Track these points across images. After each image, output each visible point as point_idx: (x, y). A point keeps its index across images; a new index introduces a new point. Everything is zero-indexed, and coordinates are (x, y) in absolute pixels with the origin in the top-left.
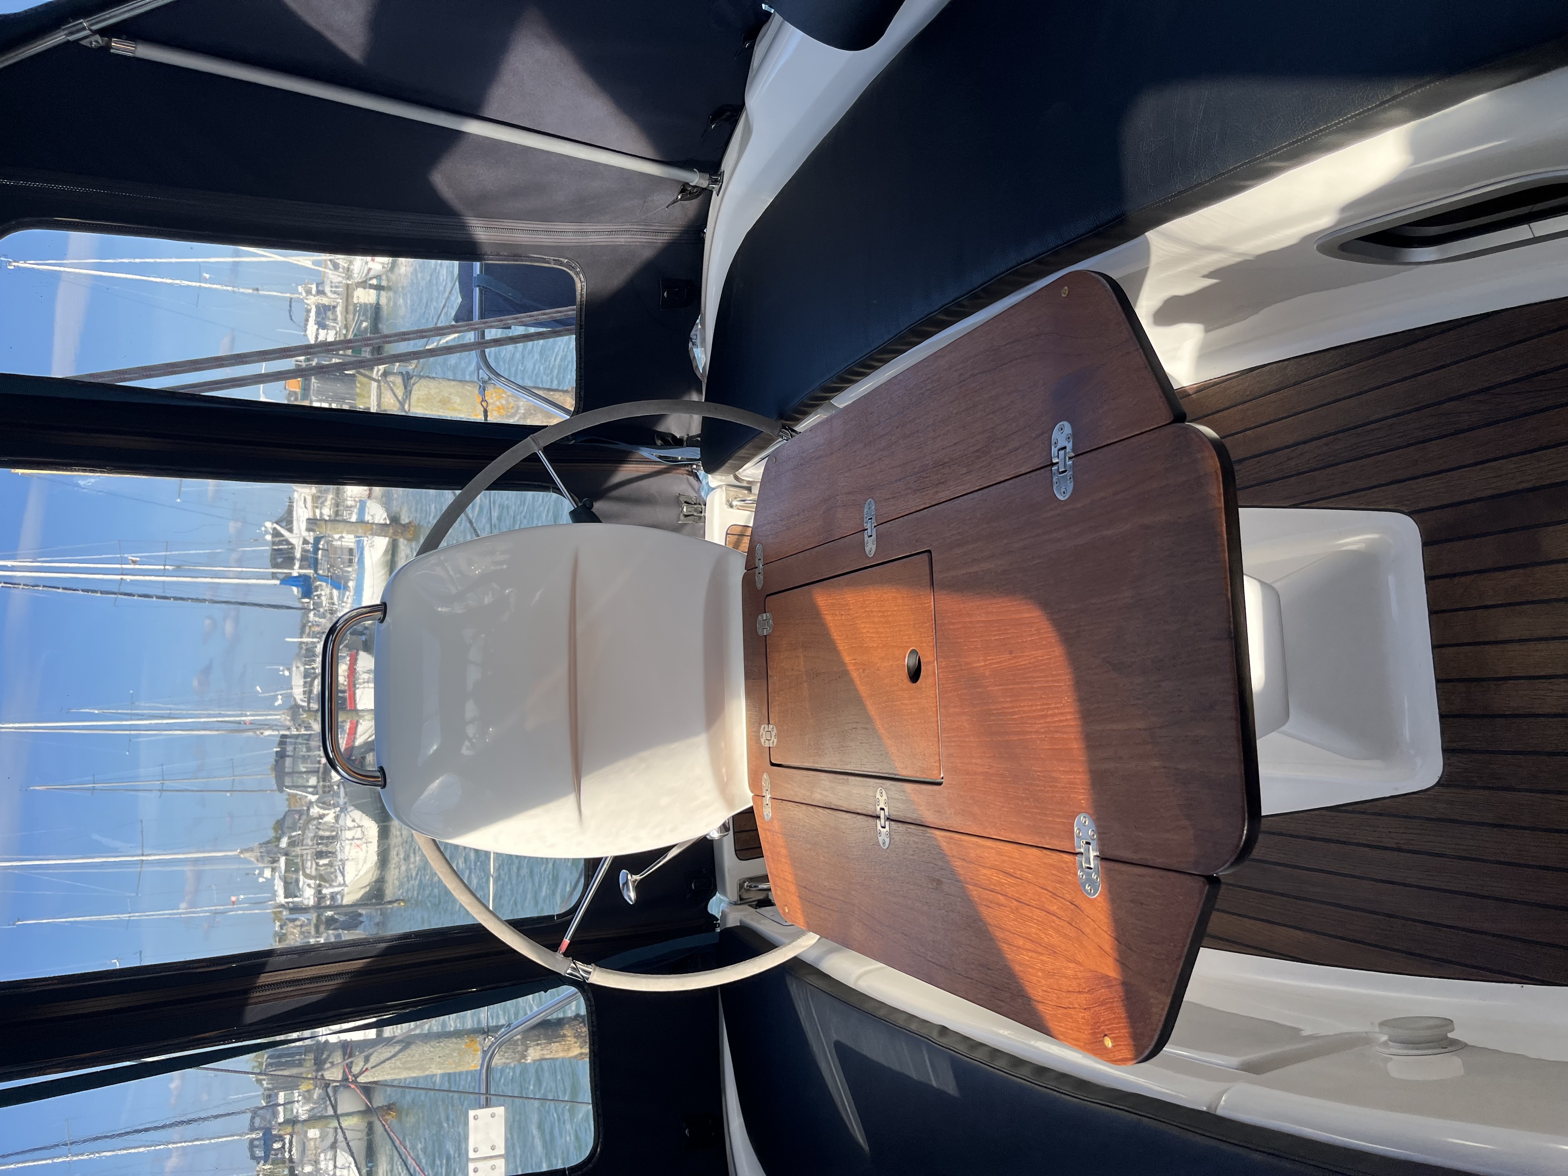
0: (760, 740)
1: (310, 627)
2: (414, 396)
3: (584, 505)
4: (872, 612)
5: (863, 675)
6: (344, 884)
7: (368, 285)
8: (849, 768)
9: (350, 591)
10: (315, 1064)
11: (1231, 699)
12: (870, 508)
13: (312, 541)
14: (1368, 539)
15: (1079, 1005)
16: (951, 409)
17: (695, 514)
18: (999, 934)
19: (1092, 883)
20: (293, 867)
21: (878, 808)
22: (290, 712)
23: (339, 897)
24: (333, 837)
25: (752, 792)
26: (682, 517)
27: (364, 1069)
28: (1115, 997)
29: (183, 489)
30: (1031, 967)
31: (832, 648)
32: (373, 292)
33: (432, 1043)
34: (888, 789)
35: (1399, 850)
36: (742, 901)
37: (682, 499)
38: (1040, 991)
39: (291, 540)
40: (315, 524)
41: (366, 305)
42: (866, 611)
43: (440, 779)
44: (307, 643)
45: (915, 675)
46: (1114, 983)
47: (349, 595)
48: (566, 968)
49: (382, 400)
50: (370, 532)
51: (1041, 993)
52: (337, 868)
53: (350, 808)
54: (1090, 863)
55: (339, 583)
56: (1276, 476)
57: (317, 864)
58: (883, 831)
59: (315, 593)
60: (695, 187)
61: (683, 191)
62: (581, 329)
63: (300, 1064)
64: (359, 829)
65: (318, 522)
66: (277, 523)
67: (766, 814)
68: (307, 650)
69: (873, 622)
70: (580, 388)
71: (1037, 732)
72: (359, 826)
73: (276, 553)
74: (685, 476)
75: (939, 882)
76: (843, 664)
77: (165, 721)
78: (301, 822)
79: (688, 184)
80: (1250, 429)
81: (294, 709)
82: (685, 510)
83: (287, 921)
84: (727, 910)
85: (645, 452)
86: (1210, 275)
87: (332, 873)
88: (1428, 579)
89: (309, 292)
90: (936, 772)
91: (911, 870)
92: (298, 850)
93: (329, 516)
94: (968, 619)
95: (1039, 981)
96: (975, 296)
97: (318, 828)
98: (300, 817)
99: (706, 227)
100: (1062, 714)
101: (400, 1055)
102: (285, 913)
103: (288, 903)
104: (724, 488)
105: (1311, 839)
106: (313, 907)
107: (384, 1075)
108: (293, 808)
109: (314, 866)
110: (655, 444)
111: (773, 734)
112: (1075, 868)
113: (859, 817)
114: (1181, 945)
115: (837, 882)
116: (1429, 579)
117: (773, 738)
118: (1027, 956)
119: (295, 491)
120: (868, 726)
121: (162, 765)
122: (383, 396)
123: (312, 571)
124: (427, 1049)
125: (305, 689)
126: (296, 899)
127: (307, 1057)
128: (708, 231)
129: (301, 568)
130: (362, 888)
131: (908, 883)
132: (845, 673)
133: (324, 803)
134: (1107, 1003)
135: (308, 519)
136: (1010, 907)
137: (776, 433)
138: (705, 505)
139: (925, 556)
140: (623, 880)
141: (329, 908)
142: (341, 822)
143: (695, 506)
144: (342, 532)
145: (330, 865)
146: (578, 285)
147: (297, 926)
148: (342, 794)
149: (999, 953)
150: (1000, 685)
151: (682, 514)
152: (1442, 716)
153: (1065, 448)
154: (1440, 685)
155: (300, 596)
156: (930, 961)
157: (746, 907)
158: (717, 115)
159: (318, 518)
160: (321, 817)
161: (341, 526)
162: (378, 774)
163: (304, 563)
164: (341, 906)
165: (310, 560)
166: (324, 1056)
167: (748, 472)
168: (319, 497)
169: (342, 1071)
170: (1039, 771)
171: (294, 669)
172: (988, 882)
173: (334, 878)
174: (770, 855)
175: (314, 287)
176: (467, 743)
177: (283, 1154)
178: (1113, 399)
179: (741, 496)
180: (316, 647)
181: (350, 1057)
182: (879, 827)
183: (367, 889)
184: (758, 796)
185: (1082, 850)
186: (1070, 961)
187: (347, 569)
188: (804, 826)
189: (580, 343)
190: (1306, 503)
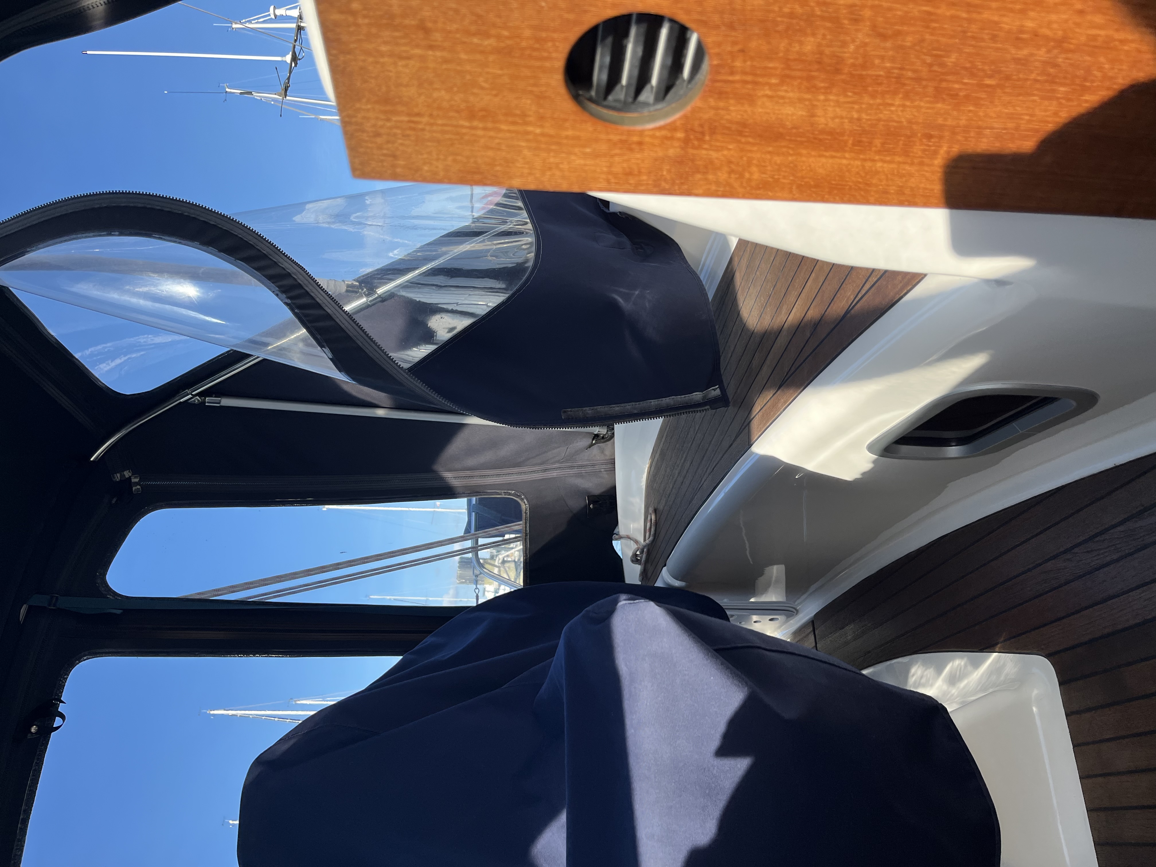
60: (605, 434)
61: (596, 439)
62: (526, 536)
116: (1068, 715)
146: (523, 507)
189: (526, 545)
190: (988, 648)
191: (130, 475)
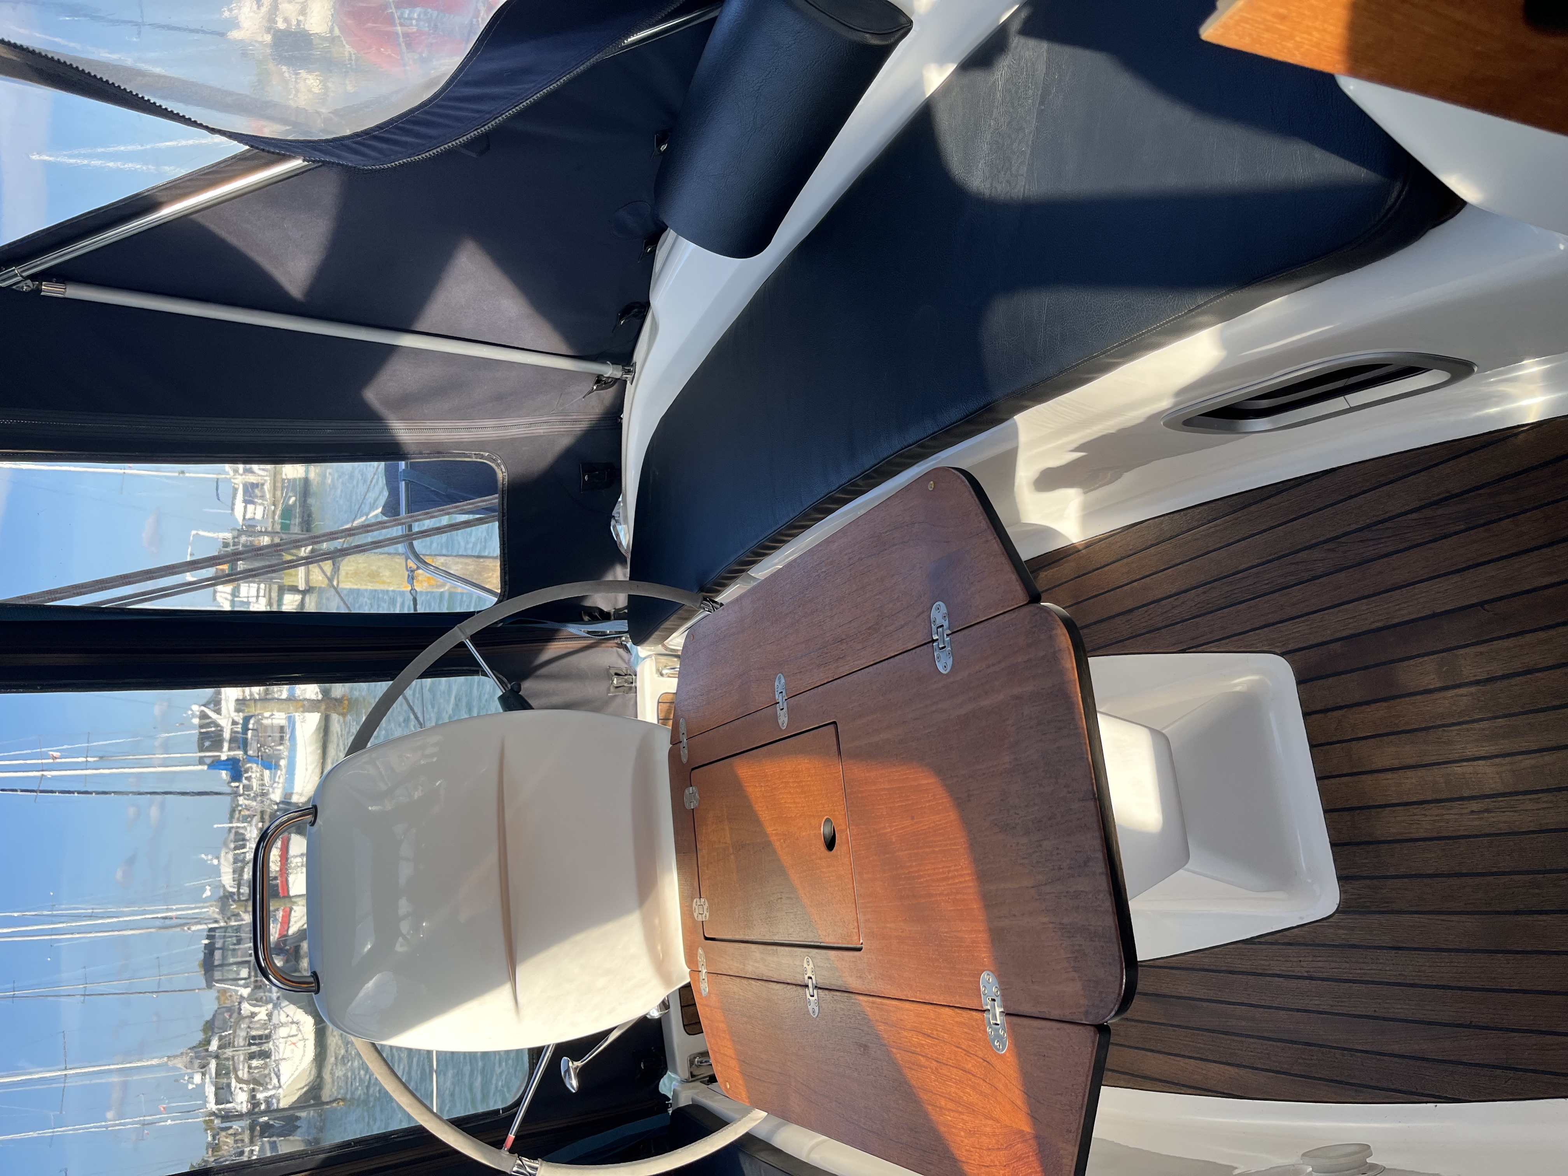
0: (693, 914)
1: (240, 811)
2: (342, 572)
3: (512, 689)
4: (788, 782)
5: (784, 846)
8: (777, 939)
9: (281, 770)
11: (1099, 855)
12: (780, 683)
13: (241, 722)
14: (1248, 680)
15: (1000, 1162)
16: (844, 590)
17: (626, 685)
18: (924, 1096)
19: (1000, 1039)
21: (806, 977)
22: (220, 904)
23: (274, 1101)
25: (689, 968)
26: (612, 689)
28: (1029, 1152)
30: (954, 1127)
31: (755, 819)
32: (301, 467)
34: (814, 958)
35: (1311, 978)
36: (692, 1078)
37: (613, 672)
38: (964, 1150)
40: (244, 704)
41: (295, 480)
42: (782, 782)
43: (374, 979)
45: (830, 844)
46: (1028, 1137)
47: (281, 774)
48: (512, 1165)
49: (311, 577)
50: (301, 709)
51: (965, 1153)
53: (284, 1003)
54: (997, 1020)
55: (269, 763)
56: (1163, 624)
57: (250, 1067)
58: (812, 998)
59: (246, 775)
60: (609, 378)
62: (503, 516)
65: (247, 703)
66: (204, 705)
67: (703, 989)
69: (790, 793)
70: (505, 573)
71: (941, 894)
73: (203, 737)
74: (615, 649)
75: (866, 1047)
76: (765, 835)
78: (232, 1020)
79: (602, 375)
80: (1135, 581)
82: (615, 682)
84: (678, 1089)
85: (573, 629)
86: (1077, 450)
87: (266, 1076)
88: (1306, 715)
89: (236, 472)
90: (856, 938)
91: (840, 1038)
92: (229, 1052)
93: (259, 694)
94: (873, 788)
95: (962, 1141)
96: (868, 477)
97: (249, 1027)
98: (230, 1016)
99: (622, 412)
100: (961, 876)
102: (217, 1122)
103: (219, 1110)
104: (653, 657)
105: (1231, 972)
109: (246, 1070)
110: (582, 620)
111: (705, 907)
112: (985, 1025)
113: (789, 987)
114: (1081, 1094)
115: (774, 1054)
117: (705, 912)
118: (950, 1116)
120: (792, 896)
122: (311, 573)
123: (241, 753)
126: (229, 1106)
128: (625, 416)
129: (230, 749)
131: (838, 1050)
132: (768, 844)
133: (256, 1000)
134: (1024, 1157)
135: (237, 700)
136: (930, 1068)
137: (698, 605)
138: (636, 675)
139: (832, 727)
140: (564, 1068)
143: (626, 677)
146: (500, 476)
147: (231, 1134)
149: (926, 1114)
150: (906, 850)
151: (612, 687)
152: (1333, 845)
153: (942, 626)
154: (1327, 815)
155: (229, 780)
156: (863, 1128)
157: (698, 1083)
158: (626, 312)
159: (248, 698)
161: (272, 704)
162: (312, 979)
163: (233, 745)
164: (278, 1110)
165: (240, 741)
167: (674, 642)
170: (946, 933)
172: (909, 1044)
173: (269, 1081)
174: (709, 1031)
175: (241, 466)
176: (400, 939)
178: (979, 581)
179: (670, 664)
182: (808, 996)
184: (695, 972)
185: (989, 1007)
186: (987, 1118)
187: (278, 748)
188: (739, 999)
189: (503, 531)
190: (1193, 647)
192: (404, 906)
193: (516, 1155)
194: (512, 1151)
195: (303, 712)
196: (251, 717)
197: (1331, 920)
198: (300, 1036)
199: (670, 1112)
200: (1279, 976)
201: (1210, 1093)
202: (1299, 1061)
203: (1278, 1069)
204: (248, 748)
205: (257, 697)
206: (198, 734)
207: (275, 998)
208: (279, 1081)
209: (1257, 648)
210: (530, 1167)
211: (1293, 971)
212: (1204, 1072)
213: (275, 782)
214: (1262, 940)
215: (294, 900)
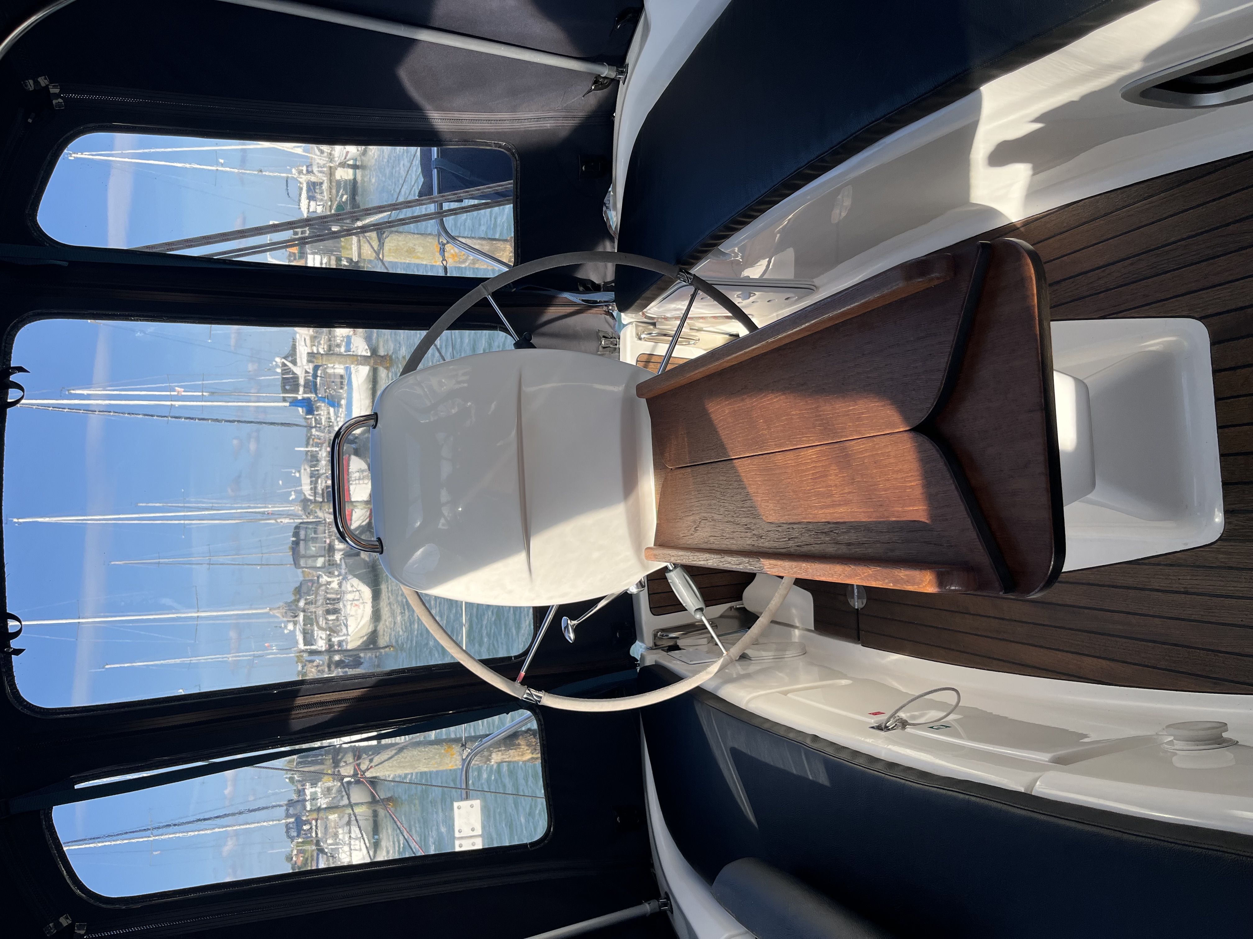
1: (313, 439)
2: (386, 247)
3: (524, 338)
6: (348, 635)
7: (346, 165)
9: (342, 408)
10: (333, 763)
13: (312, 371)
14: (1165, 341)
17: (611, 346)
20: (308, 621)
22: (302, 504)
23: (344, 644)
24: (338, 599)
26: (601, 349)
27: (369, 767)
29: (212, 332)
32: (351, 171)
33: (419, 749)
35: (1186, 593)
36: (656, 647)
37: (601, 334)
39: (295, 372)
40: (314, 357)
41: (346, 180)
43: (422, 549)
44: (312, 451)
47: (342, 411)
48: (523, 694)
49: (362, 251)
50: (356, 363)
52: (342, 621)
53: (350, 577)
55: (333, 402)
56: (1088, 293)
57: (327, 619)
59: (316, 412)
60: (605, 78)
61: (595, 82)
62: (517, 198)
63: (322, 763)
64: (357, 592)
65: (316, 356)
66: (285, 358)
68: (311, 456)
72: (358, 591)
73: (285, 381)
74: (604, 316)
77: (207, 513)
78: (313, 588)
79: (599, 75)
81: (305, 502)
82: (603, 343)
83: (307, 663)
84: (645, 653)
85: (571, 296)
86: (1036, 120)
87: (338, 626)
89: (300, 172)
92: (312, 608)
93: (324, 351)
97: (326, 592)
98: (312, 585)
99: (614, 112)
101: (396, 757)
102: (305, 657)
103: (307, 649)
104: (634, 324)
105: (1113, 587)
106: (326, 651)
107: (384, 772)
108: (307, 579)
109: (325, 620)
110: (578, 290)
116: (1215, 372)
119: (297, 333)
121: (209, 545)
122: (362, 248)
123: (313, 395)
124: (416, 753)
125: (312, 486)
126: (312, 646)
127: (327, 758)
128: (617, 114)
129: (305, 392)
130: (361, 637)
133: (330, 573)
135: (308, 353)
137: (675, 275)
138: (619, 339)
140: (564, 624)
141: (338, 652)
142: (343, 588)
143: (612, 340)
144: (334, 363)
145: (337, 619)
146: (515, 163)
147: (315, 665)
148: (344, 566)
151: (600, 347)
154: (1223, 458)
155: (304, 414)
157: (660, 651)
158: (621, 17)
159: (316, 352)
160: (329, 583)
161: (334, 358)
162: (377, 543)
163: (306, 389)
164: (347, 651)
165: (311, 386)
166: (339, 757)
167: (652, 311)
168: (315, 337)
169: (353, 768)
171: (302, 471)
173: (340, 630)
175: (304, 169)
176: (442, 519)
177: (311, 833)
179: (647, 330)
180: (318, 454)
181: (357, 760)
183: (365, 638)
187: (340, 390)
189: (517, 211)
190: (1113, 314)
191: (47, 83)
192: (444, 496)
193: (526, 686)
194: (523, 683)
195: (358, 364)
196: (319, 366)
197: (1213, 546)
198: (361, 601)
199: (638, 670)
200: (1158, 590)
201: (1082, 680)
202: (1167, 658)
203: (1146, 663)
204: (318, 392)
205: (322, 352)
206: (281, 380)
207: (344, 573)
208: (347, 630)
209: (1177, 313)
210: (535, 695)
211: (1171, 587)
212: (1079, 663)
213: (338, 417)
214: (1146, 561)
215: (355, 504)
